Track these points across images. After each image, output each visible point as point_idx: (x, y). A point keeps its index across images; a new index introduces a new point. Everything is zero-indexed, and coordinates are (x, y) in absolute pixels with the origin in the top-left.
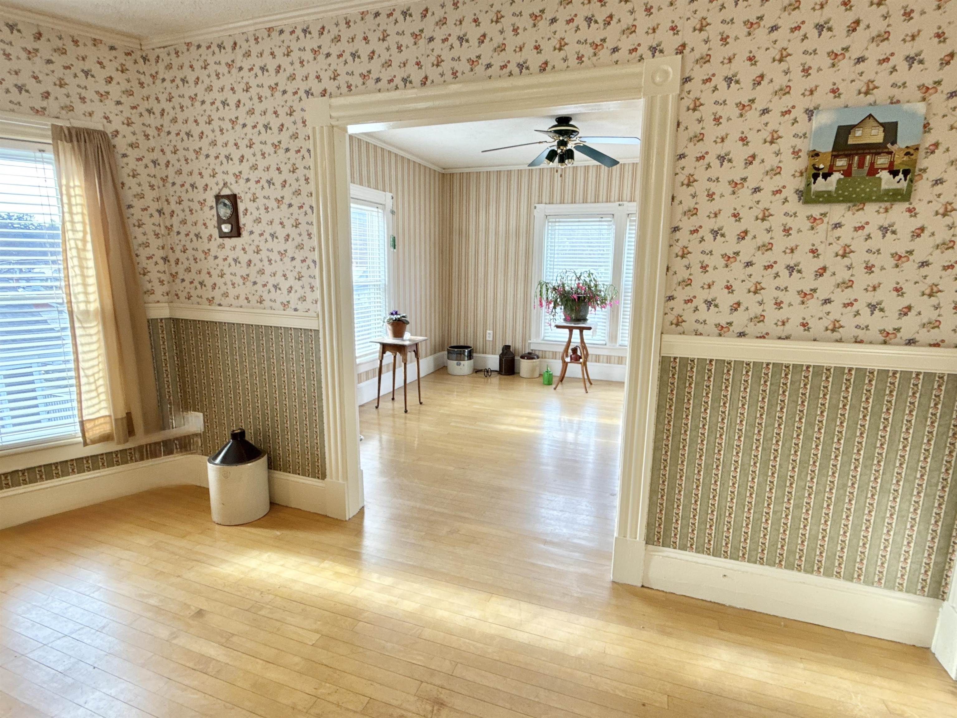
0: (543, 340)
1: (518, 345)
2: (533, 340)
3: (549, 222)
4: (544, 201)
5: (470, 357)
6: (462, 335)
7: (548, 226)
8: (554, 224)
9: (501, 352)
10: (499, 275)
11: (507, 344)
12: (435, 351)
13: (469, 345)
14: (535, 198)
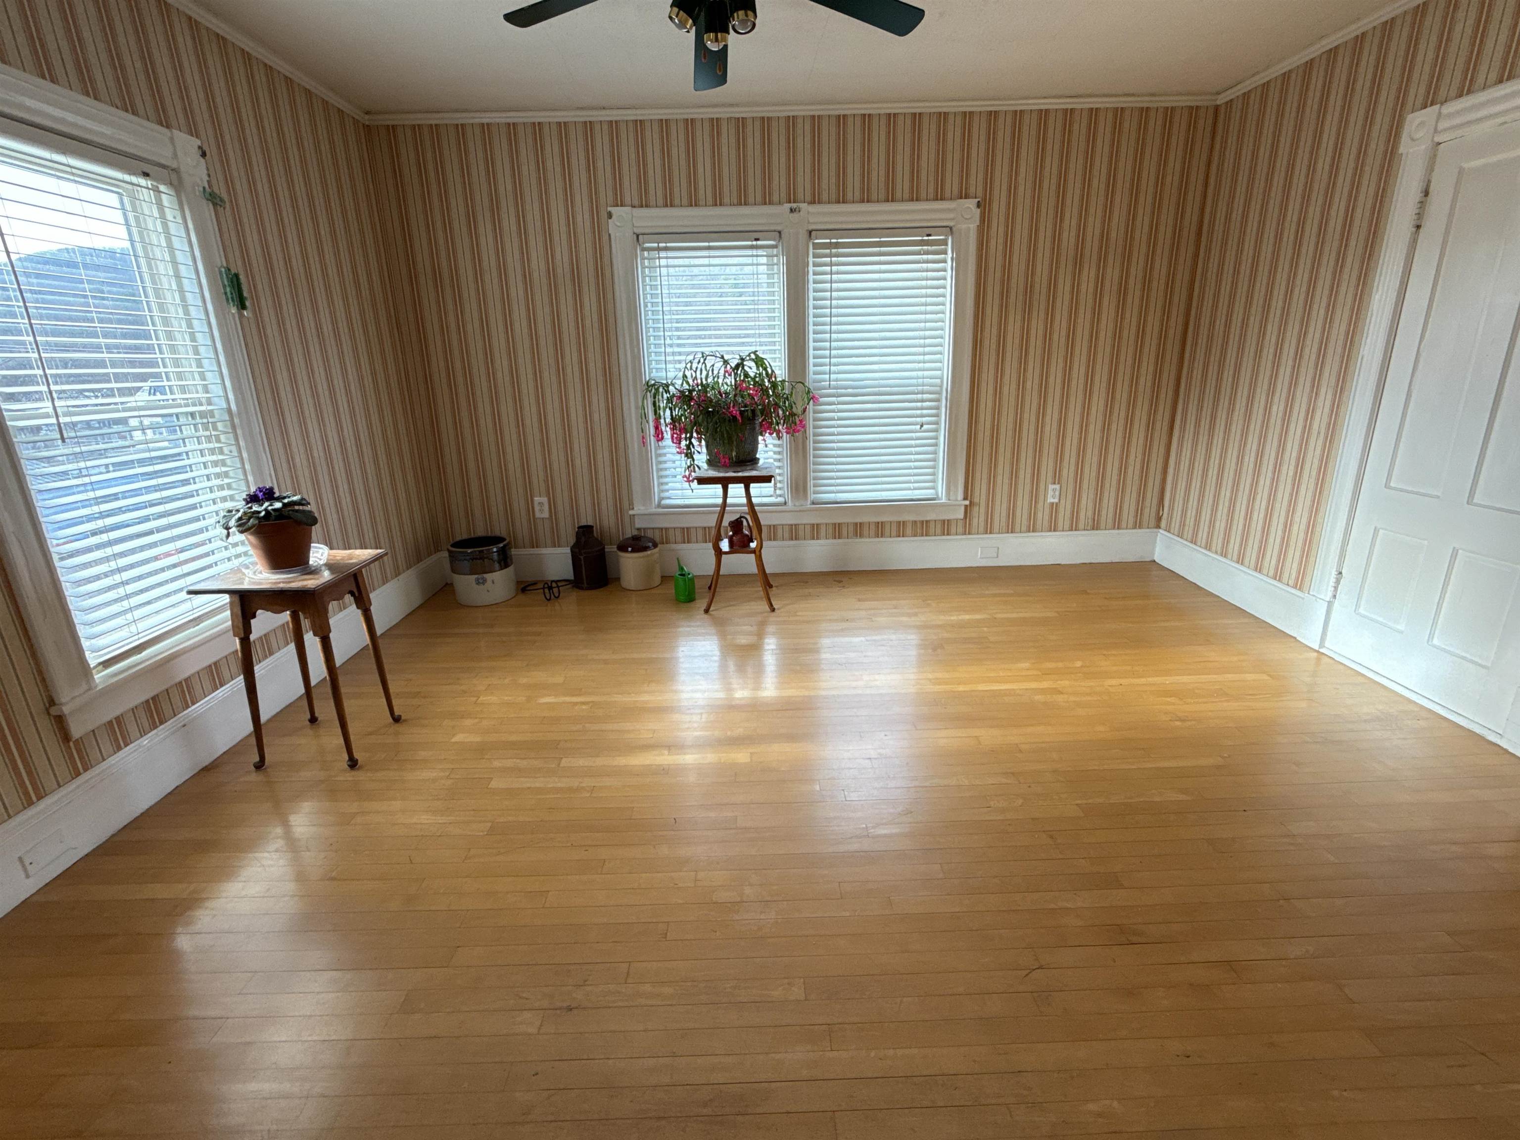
0: (659, 506)
1: (608, 521)
2: (639, 509)
3: (644, 249)
4: (627, 200)
5: (505, 561)
6: (478, 513)
7: (643, 259)
8: (655, 254)
9: (572, 540)
10: (546, 374)
11: (583, 523)
12: (416, 556)
13: (497, 533)
14: (606, 194)
